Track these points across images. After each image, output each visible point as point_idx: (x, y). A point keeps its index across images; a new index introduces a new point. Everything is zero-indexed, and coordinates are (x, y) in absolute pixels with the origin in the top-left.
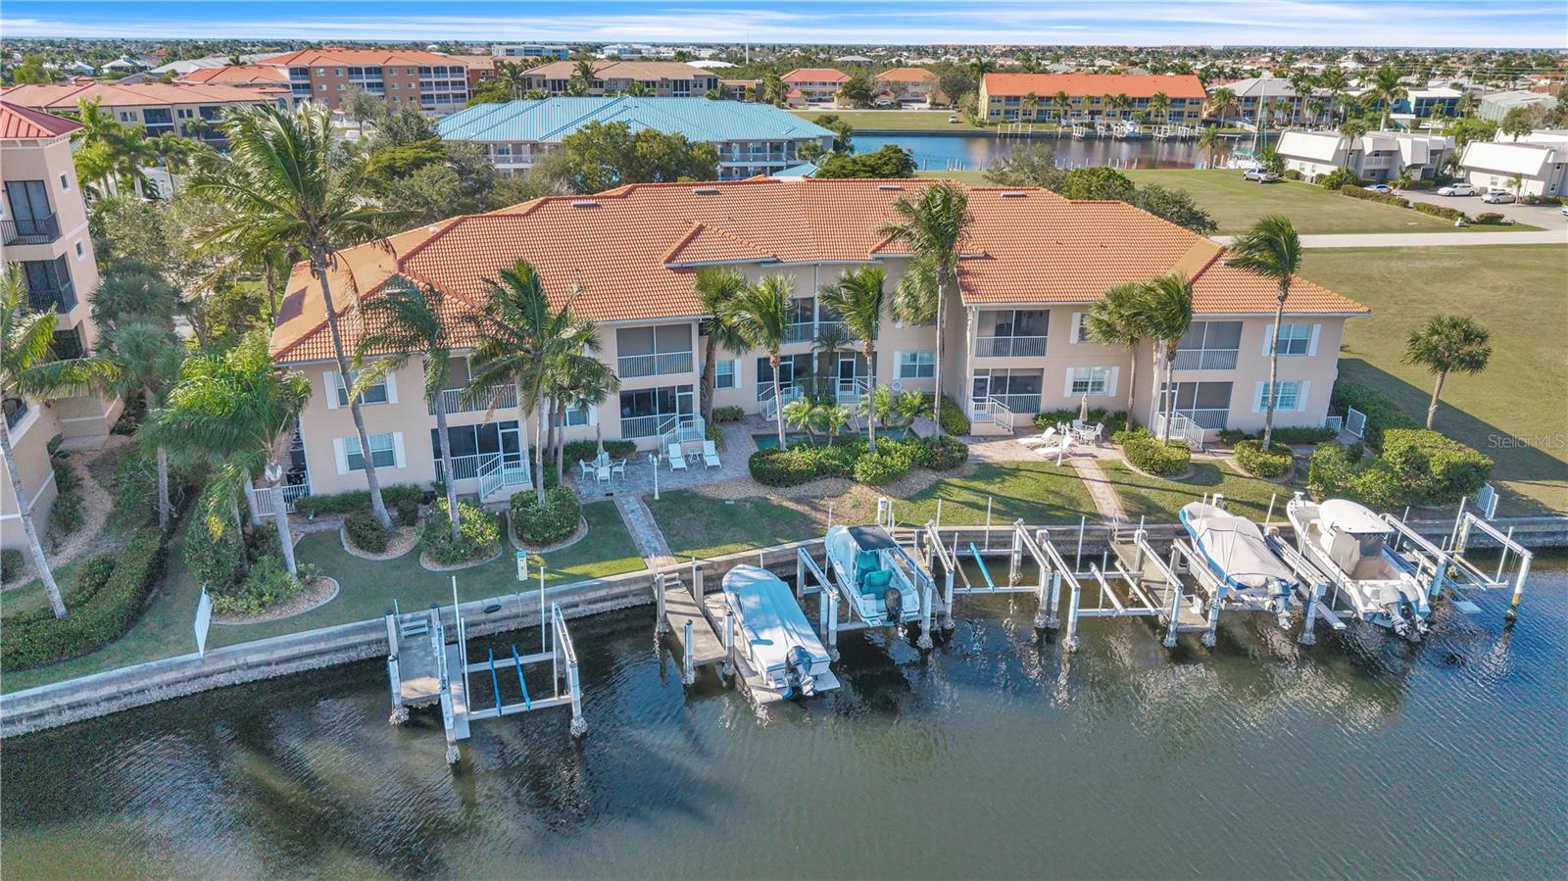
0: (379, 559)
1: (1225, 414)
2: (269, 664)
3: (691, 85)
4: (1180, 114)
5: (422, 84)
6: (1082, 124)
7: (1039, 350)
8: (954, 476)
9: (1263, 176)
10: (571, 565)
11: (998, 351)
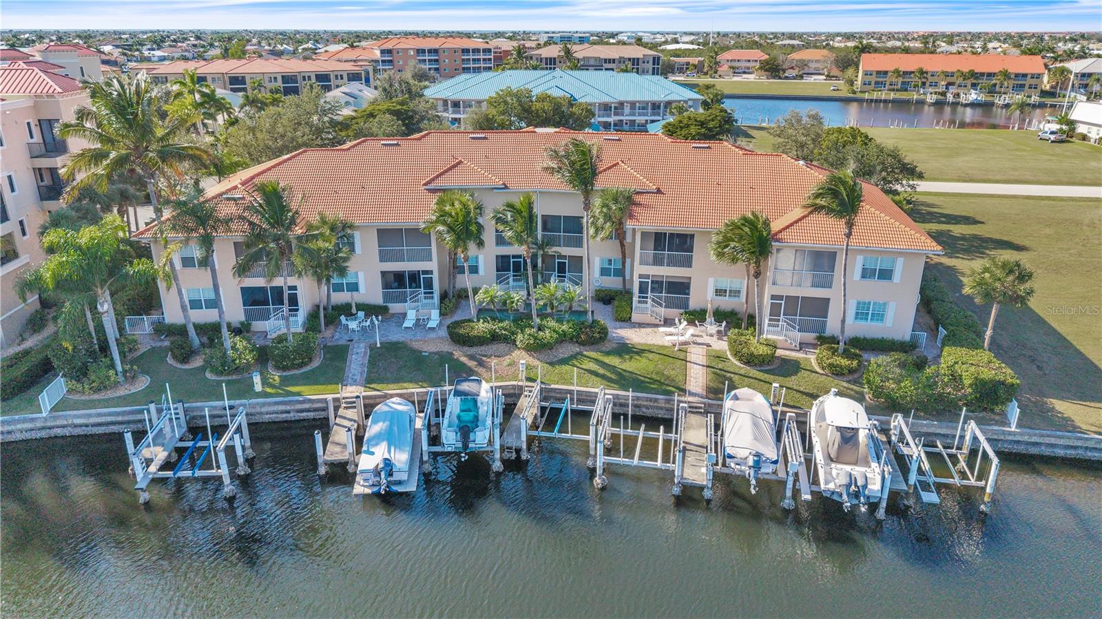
0: (183, 367)
1: (825, 323)
2: (87, 426)
3: (640, 62)
4: (1022, 86)
5: (463, 60)
6: (936, 93)
7: (688, 263)
8: (593, 351)
9: (1052, 137)
10: (293, 385)
11: (657, 261)
